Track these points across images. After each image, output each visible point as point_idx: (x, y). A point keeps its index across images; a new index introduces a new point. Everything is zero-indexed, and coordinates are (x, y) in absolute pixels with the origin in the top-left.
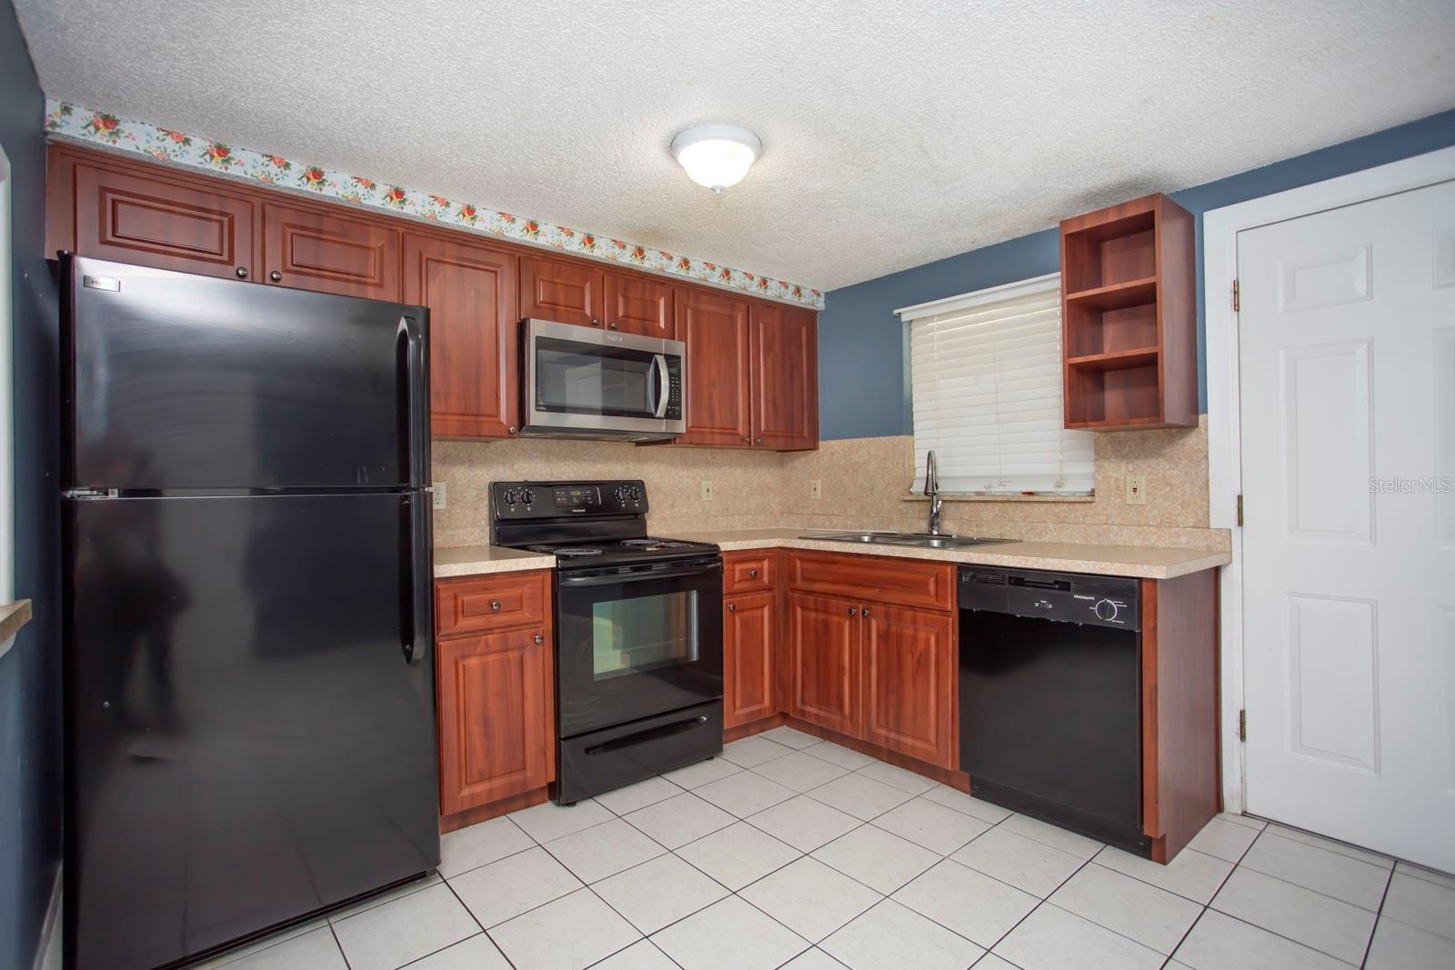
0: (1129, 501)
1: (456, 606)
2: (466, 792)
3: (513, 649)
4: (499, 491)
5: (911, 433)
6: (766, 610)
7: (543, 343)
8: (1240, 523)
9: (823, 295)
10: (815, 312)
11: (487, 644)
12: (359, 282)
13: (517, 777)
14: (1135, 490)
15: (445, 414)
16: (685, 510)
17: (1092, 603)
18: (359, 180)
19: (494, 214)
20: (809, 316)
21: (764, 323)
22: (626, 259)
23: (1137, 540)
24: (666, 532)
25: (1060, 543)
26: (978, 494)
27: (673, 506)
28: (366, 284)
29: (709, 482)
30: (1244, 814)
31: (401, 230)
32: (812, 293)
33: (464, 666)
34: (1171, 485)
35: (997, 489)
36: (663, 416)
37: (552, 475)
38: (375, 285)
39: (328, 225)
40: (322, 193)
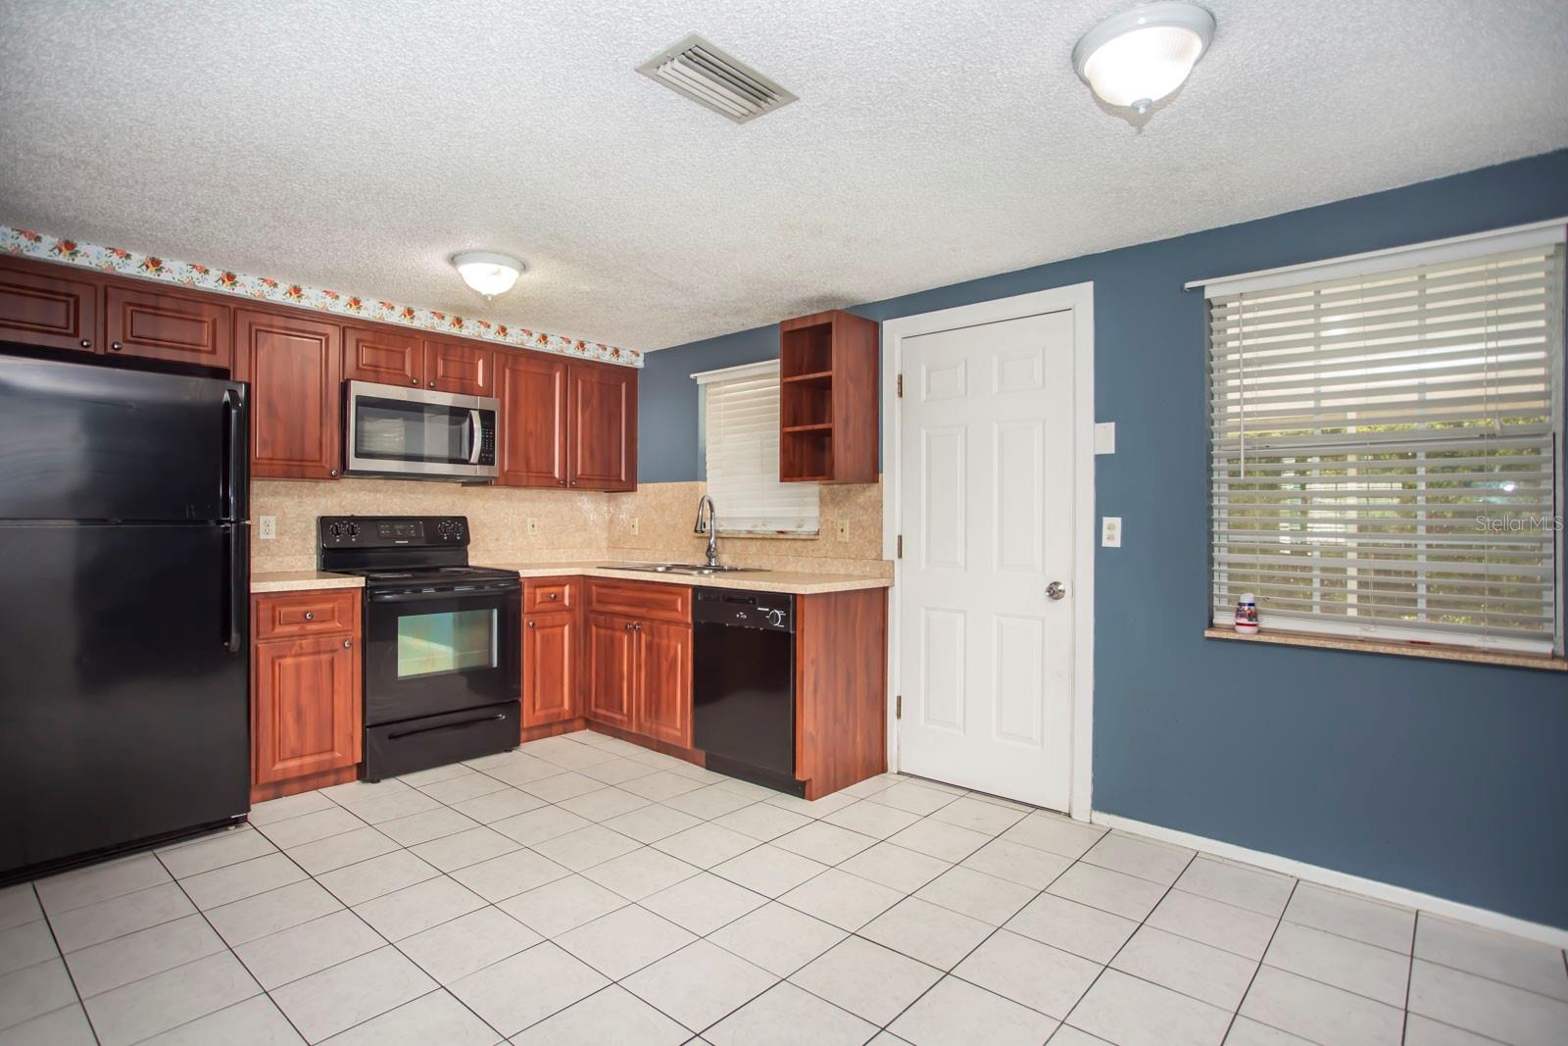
0: (840, 539)
1: (273, 617)
2: (279, 766)
3: (325, 652)
4: (326, 524)
5: (705, 480)
6: (566, 629)
7: (364, 402)
8: (900, 556)
9: (642, 356)
10: (636, 370)
11: (301, 647)
12: (192, 350)
13: (326, 757)
14: (842, 530)
15: (272, 459)
16: (510, 543)
17: (767, 613)
18: (194, 267)
19: (319, 292)
20: (630, 374)
21: (583, 381)
22: (445, 327)
23: (842, 570)
24: (490, 562)
25: (797, 573)
26: (750, 532)
27: (497, 540)
28: (199, 351)
29: (536, 519)
30: (899, 773)
31: (232, 306)
32: (630, 353)
33: (280, 665)
34: (863, 527)
35: (760, 529)
36: (476, 461)
37: (379, 511)
38: (207, 352)
39: (165, 303)
40: (160, 278)
